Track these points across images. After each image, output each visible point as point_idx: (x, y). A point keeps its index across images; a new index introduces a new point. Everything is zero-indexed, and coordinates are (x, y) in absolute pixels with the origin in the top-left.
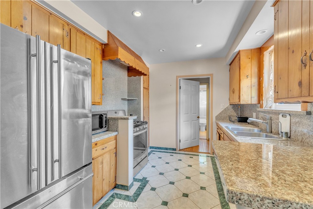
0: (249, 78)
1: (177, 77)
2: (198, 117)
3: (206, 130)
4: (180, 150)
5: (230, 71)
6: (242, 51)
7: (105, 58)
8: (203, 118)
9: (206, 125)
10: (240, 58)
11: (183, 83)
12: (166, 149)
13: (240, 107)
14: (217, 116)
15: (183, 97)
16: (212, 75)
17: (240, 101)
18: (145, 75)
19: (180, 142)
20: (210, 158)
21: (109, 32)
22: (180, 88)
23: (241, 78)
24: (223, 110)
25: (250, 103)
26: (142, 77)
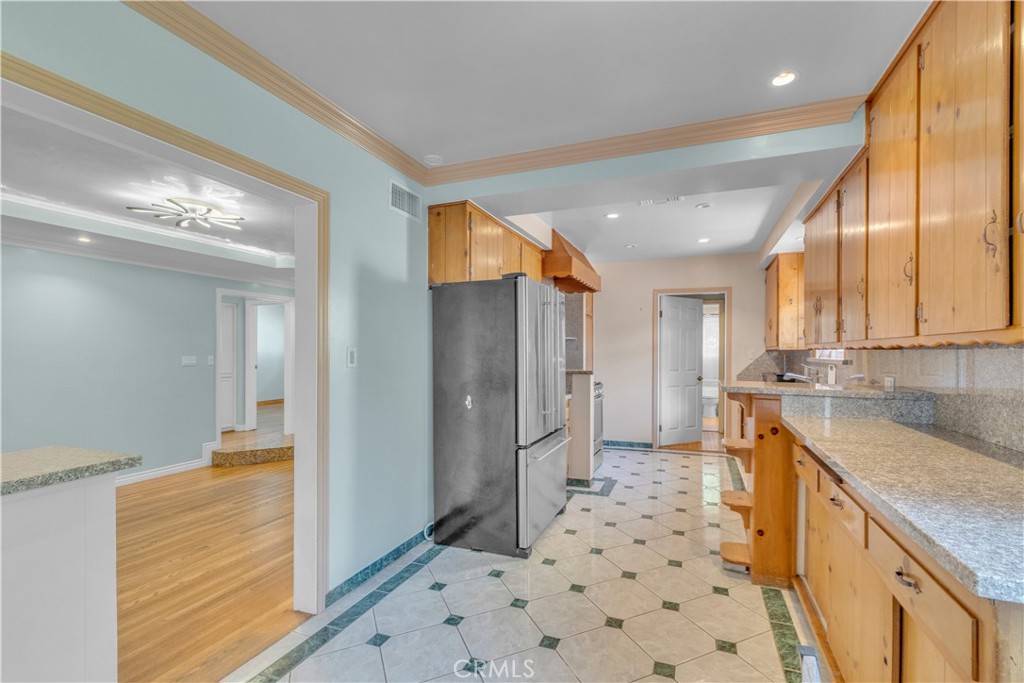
0: (794, 304)
1: (656, 292)
2: (700, 379)
3: (717, 414)
4: (660, 447)
5: (766, 281)
6: (783, 254)
7: (546, 274)
8: (710, 384)
9: (717, 401)
10: (778, 267)
11: (666, 305)
12: (631, 445)
13: (787, 357)
14: (740, 374)
15: (667, 334)
16: (729, 289)
17: (778, 345)
18: (592, 290)
19: (660, 430)
20: (725, 459)
21: (553, 231)
22: (661, 316)
23: (781, 303)
24: (751, 361)
25: (795, 348)
26: (585, 295)
